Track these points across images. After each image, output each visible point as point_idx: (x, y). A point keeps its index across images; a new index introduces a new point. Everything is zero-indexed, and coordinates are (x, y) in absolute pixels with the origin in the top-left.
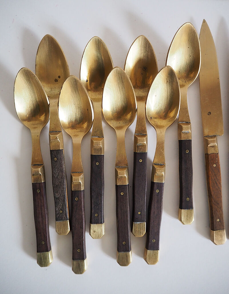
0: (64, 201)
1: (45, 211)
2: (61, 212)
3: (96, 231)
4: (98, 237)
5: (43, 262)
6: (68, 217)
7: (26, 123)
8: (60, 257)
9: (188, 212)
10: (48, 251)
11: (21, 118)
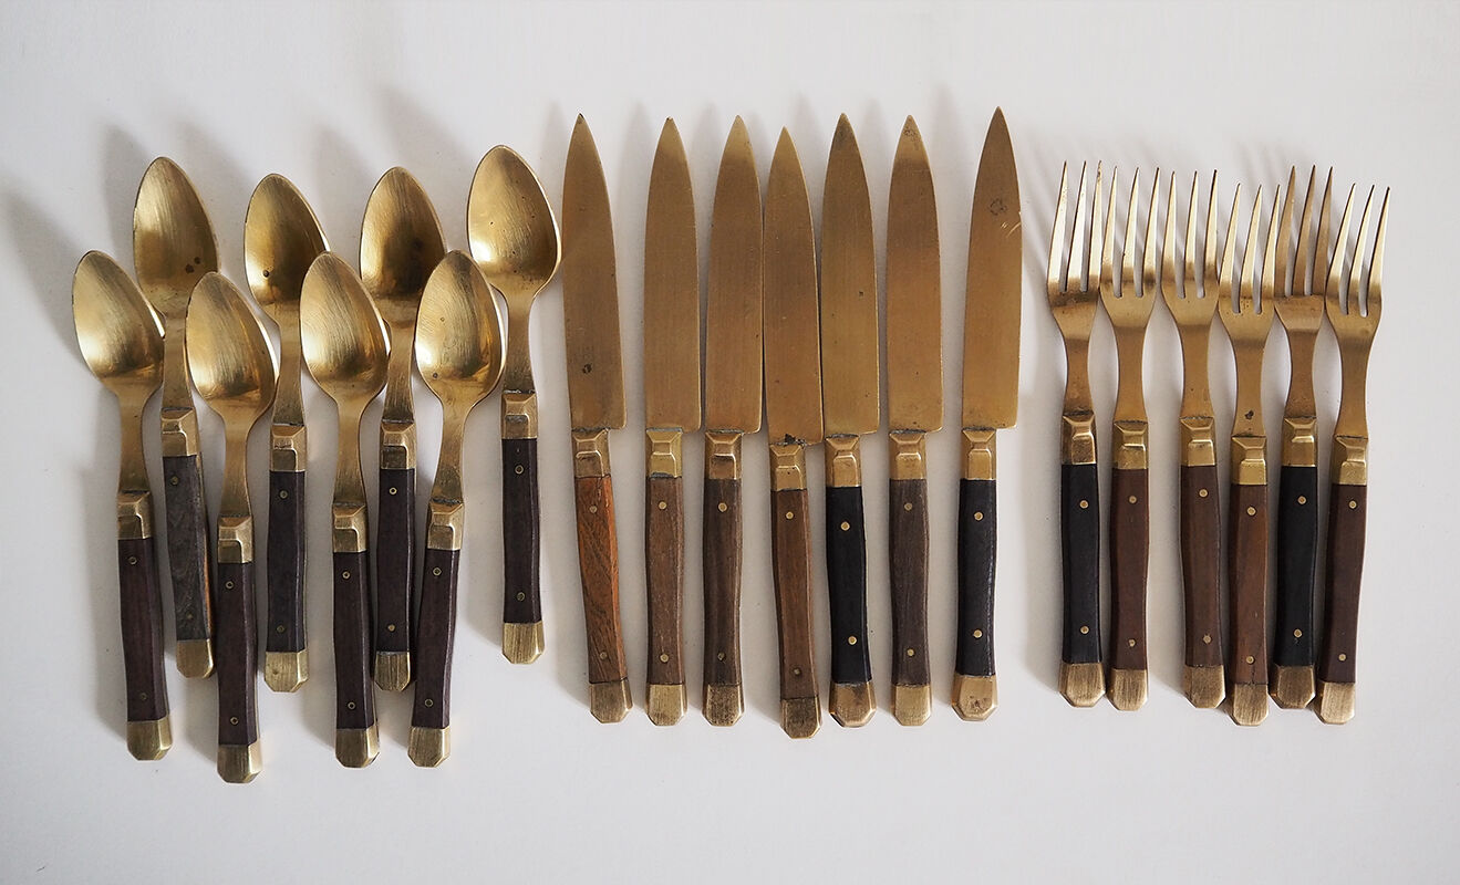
0: (197, 587)
1: (148, 613)
2: (190, 617)
3: (280, 670)
4: (285, 686)
5: (142, 748)
6: (209, 630)
7: (109, 381)
8: (192, 737)
9: (520, 629)
10: (154, 717)
11: (94, 368)
